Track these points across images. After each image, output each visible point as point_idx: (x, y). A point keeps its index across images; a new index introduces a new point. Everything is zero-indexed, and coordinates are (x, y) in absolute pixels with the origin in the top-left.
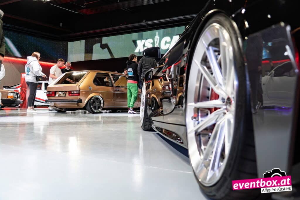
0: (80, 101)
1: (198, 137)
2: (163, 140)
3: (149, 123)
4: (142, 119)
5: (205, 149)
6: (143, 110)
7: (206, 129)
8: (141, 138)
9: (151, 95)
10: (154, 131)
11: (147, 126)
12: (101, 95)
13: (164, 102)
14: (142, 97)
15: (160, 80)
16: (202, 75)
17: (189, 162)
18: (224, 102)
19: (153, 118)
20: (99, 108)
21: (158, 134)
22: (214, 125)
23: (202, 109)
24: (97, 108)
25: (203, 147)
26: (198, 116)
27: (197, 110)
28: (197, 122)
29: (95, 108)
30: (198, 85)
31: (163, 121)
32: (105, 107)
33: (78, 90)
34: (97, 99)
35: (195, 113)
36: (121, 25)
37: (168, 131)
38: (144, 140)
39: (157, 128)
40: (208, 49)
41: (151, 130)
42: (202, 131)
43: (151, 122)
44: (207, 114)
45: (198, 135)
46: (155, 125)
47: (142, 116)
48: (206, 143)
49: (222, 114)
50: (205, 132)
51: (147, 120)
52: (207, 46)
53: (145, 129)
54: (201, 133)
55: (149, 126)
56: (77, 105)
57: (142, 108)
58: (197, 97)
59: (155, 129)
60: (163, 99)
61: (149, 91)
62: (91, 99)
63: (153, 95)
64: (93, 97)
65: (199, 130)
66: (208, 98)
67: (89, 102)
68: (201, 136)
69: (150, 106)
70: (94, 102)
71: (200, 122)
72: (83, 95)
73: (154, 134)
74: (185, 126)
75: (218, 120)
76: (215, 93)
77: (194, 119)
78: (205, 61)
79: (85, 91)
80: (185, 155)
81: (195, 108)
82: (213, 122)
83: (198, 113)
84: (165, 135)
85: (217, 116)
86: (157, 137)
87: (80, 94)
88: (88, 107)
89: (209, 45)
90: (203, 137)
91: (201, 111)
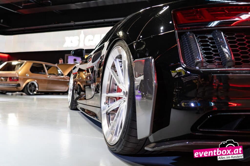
0: (19, 85)
1: (108, 115)
2: (85, 117)
3: (75, 105)
4: (70, 101)
5: (112, 123)
6: (70, 94)
7: (113, 110)
8: (69, 115)
9: (77, 83)
10: (79, 110)
11: (74, 107)
12: (36, 81)
13: (86, 88)
14: (70, 84)
15: (84, 72)
16: (112, 76)
17: (102, 131)
18: (124, 94)
19: (78, 101)
20: (34, 91)
21: (82, 112)
22: (118, 108)
23: (111, 97)
24: (33, 91)
25: (111, 122)
26: (109, 102)
27: (108, 98)
28: (108, 106)
29: (31, 91)
30: (109, 83)
31: (86, 104)
32: (39, 90)
33: (17, 76)
34: (33, 84)
35: (106, 100)
36: (53, 24)
37: (88, 111)
38: (71, 117)
39: (81, 108)
40: (115, 60)
41: (77, 109)
42: (110, 112)
43: (77, 104)
44: (115, 101)
45: (108, 114)
46: (79, 106)
47: (70, 99)
48: (113, 119)
49: (123, 102)
50: (113, 112)
51: (74, 102)
52: (115, 58)
53: (72, 109)
54: (110, 113)
55: (75, 106)
56: (16, 88)
57: (70, 93)
58: (108, 91)
59: (80, 109)
60: (86, 86)
61: (76, 79)
62: (28, 84)
63: (79, 83)
64: (29, 82)
65: (109, 111)
66: (115, 90)
67: (26, 86)
68: (110, 114)
69: (76, 90)
70: (30, 86)
71: (110, 106)
72: (21, 80)
73: (78, 112)
74: (100, 108)
75: (120, 105)
76: (119, 88)
77: (106, 104)
78: (113, 66)
79: (23, 78)
80: (100, 127)
81: (107, 96)
82: (118, 106)
83: (109, 100)
84: (87, 113)
85: (120, 102)
86: (81, 115)
87: (19, 80)
88: (26, 90)
89: (116, 58)
90: (111, 115)
91: (111, 98)
